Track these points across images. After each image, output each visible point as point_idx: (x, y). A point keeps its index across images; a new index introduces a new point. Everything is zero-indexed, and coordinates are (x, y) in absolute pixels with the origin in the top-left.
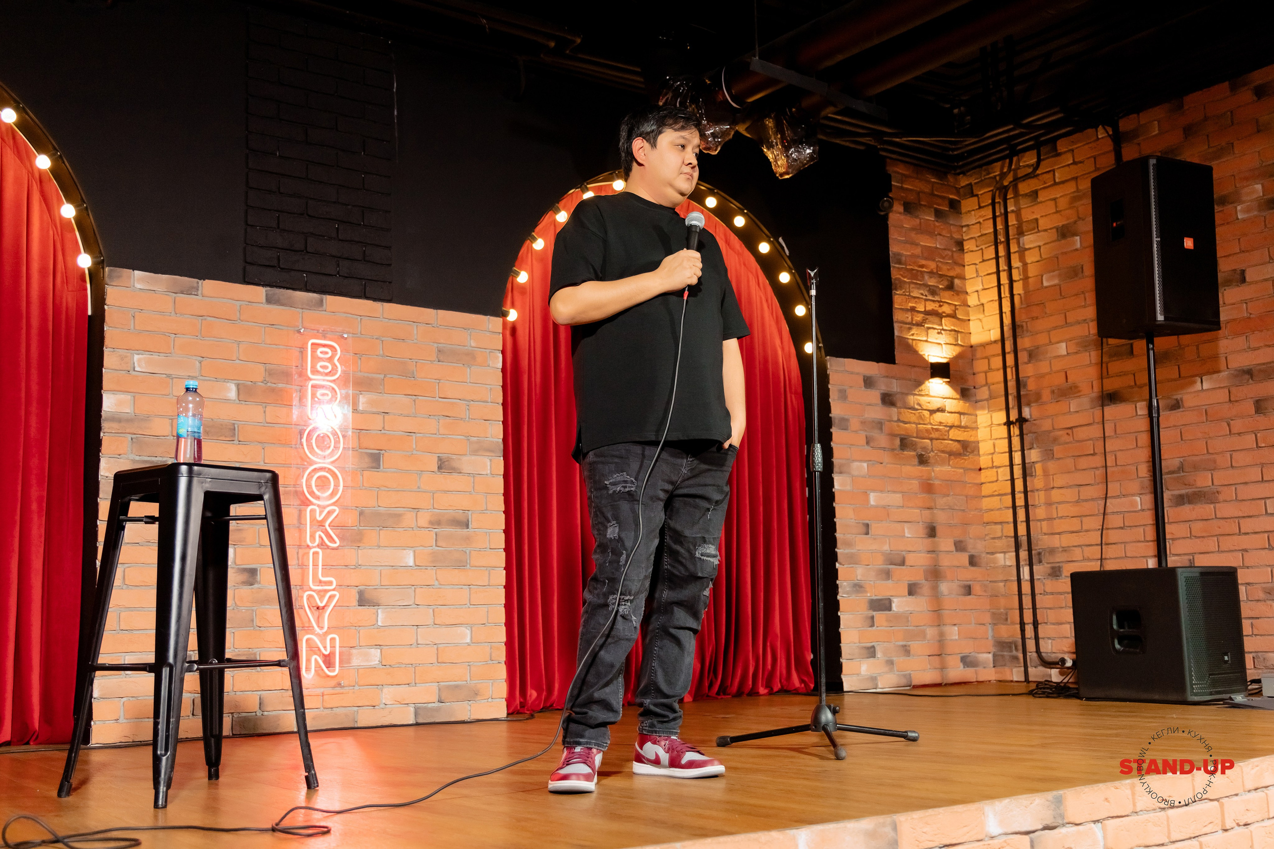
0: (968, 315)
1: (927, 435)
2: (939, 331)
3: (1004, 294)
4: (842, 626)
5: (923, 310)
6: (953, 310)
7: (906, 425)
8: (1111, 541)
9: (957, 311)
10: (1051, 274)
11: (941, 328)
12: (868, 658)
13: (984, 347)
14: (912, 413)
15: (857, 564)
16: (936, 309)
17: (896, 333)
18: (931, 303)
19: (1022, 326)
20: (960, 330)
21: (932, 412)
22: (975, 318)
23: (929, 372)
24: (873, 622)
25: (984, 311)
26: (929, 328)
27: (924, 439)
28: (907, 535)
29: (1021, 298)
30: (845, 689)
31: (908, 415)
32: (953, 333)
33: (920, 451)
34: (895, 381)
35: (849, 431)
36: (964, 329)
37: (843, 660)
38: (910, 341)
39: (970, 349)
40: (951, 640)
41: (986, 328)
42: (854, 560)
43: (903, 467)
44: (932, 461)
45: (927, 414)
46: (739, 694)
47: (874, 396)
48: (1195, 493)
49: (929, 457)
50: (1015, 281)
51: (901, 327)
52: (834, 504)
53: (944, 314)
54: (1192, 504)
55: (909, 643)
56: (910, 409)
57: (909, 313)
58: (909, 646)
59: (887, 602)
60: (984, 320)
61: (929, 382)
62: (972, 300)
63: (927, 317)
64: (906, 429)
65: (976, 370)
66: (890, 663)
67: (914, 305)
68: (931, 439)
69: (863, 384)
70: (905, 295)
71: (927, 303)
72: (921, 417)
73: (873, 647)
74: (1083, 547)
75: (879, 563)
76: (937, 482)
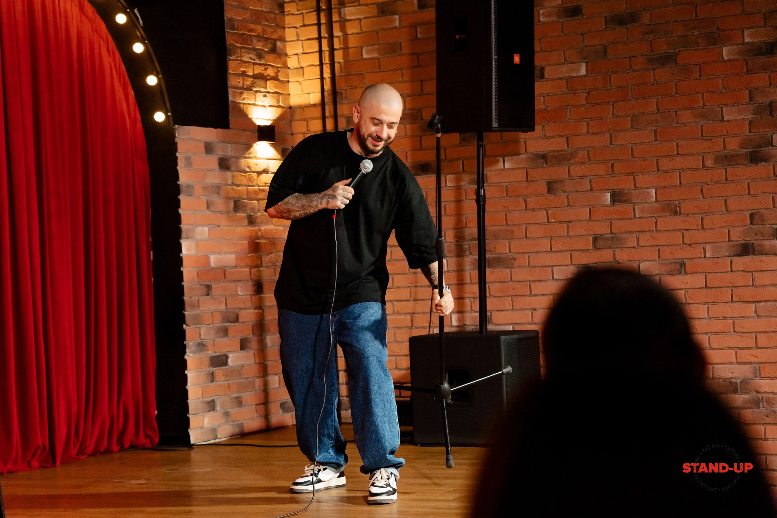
0: (288, 76)
1: (254, 196)
2: (265, 94)
3: (325, 61)
4: (189, 384)
5: (252, 74)
6: (275, 73)
7: (238, 188)
8: (419, 298)
9: (279, 74)
10: (371, 47)
11: (266, 90)
12: (209, 411)
13: (303, 110)
14: (243, 176)
15: (201, 324)
16: (262, 72)
17: (230, 98)
18: (258, 66)
19: (341, 94)
20: (281, 92)
21: (259, 173)
22: (295, 80)
23: (256, 135)
24: (213, 378)
25: (303, 74)
26: (257, 92)
27: (252, 200)
28: (240, 293)
29: (341, 66)
30: (192, 442)
31: (241, 179)
32: (276, 95)
33: (249, 212)
34: (230, 145)
35: (193, 197)
36: (284, 91)
37: (190, 416)
38: (242, 105)
39: (289, 110)
40: (273, 389)
41: (306, 91)
42: (198, 320)
43: (236, 228)
44: (259, 220)
45: (254, 175)
46: (96, 453)
47: (213, 161)
48: (494, 259)
49: (257, 217)
50: (336, 49)
51: (234, 92)
52: (182, 269)
53: (269, 77)
54: (492, 268)
55: (241, 395)
56: (241, 171)
57: (241, 78)
58: (241, 397)
59: (224, 358)
60: (304, 83)
61: (257, 144)
62: (292, 62)
63: (255, 80)
64: (239, 191)
65: (295, 130)
66: (227, 414)
67: (244, 69)
68: (258, 200)
69: (204, 150)
70: (238, 60)
71: (255, 67)
72: (250, 179)
73: (213, 401)
74: (394, 302)
75: (218, 323)
76: (262, 241)
